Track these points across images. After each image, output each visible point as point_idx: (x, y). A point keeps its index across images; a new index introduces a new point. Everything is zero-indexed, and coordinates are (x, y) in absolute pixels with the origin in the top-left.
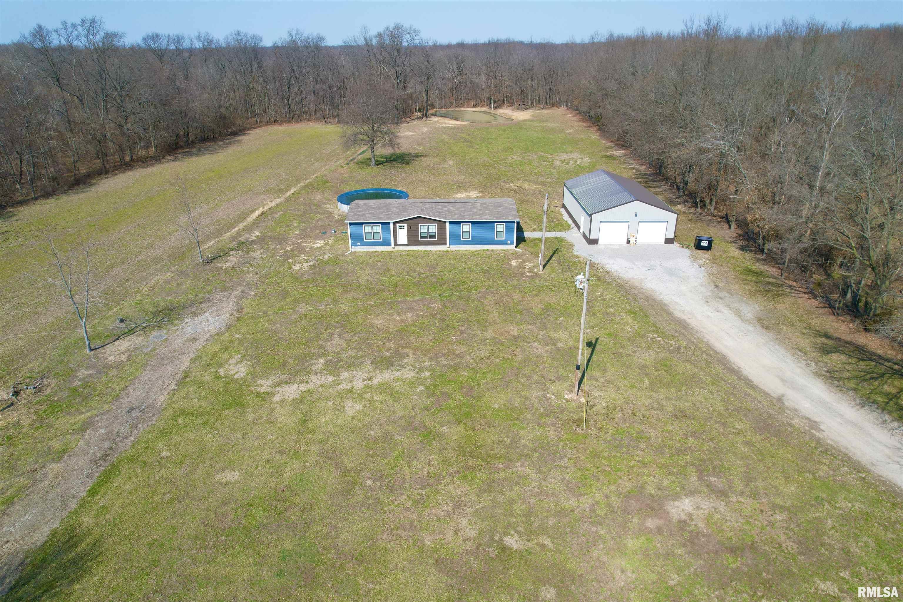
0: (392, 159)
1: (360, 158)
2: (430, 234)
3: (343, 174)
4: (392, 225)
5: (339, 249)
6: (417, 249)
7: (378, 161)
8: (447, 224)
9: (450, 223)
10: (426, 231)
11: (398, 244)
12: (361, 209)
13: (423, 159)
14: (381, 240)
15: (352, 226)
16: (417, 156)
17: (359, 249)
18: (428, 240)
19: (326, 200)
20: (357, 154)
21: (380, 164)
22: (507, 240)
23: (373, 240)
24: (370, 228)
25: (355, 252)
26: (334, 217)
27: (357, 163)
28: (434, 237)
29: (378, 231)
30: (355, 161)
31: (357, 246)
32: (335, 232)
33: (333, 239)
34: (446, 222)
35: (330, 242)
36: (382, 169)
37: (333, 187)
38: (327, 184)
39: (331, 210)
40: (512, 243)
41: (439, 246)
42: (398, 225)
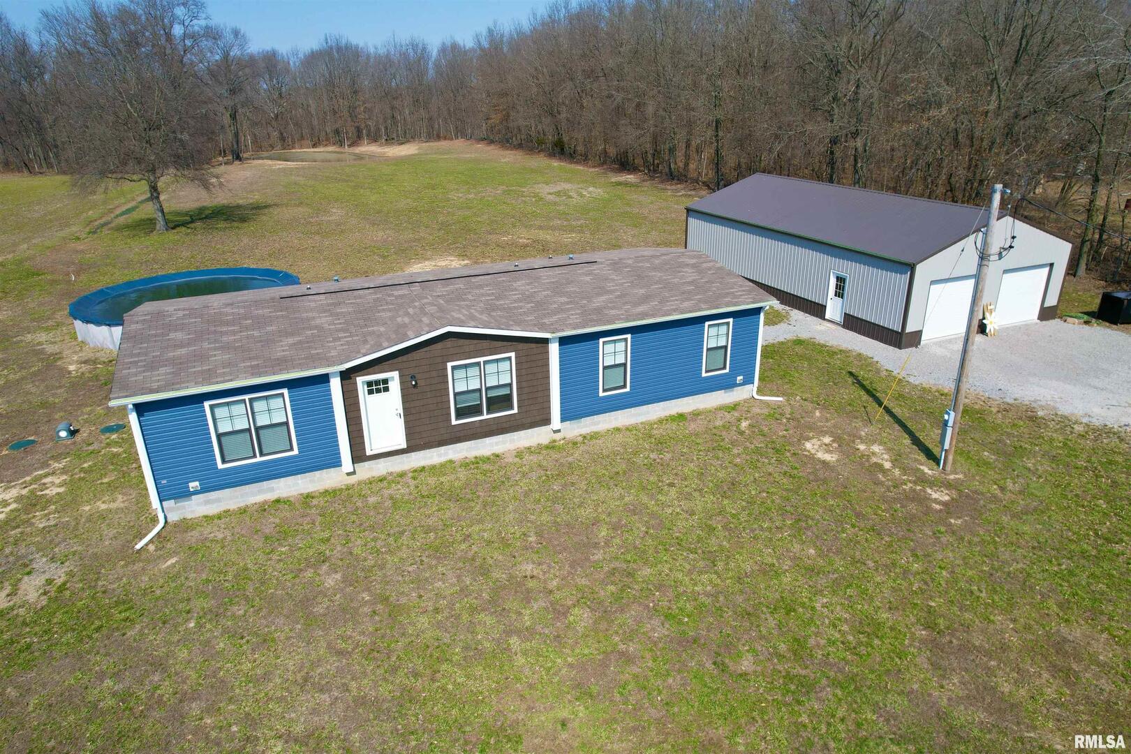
0: (204, 216)
1: (122, 220)
2: (492, 394)
3: (82, 251)
4: (335, 384)
5: (103, 516)
6: (443, 459)
7: (172, 222)
8: (554, 349)
9: (563, 341)
10: (474, 384)
11: (369, 453)
12: (179, 336)
13: (275, 211)
14: (296, 452)
15: (149, 416)
16: (258, 208)
17: (199, 506)
18: (485, 416)
19: (33, 320)
20: (112, 215)
21: (178, 226)
22: (735, 371)
23: (259, 459)
24: (239, 409)
25: (185, 526)
26: (64, 372)
27: (119, 229)
28: (505, 401)
29: (279, 418)
30: (112, 225)
31: (187, 494)
32: (73, 433)
33: (64, 471)
34: (545, 341)
35: (54, 486)
36: (187, 234)
37: (53, 282)
38: (36, 278)
39: (50, 349)
40: (749, 380)
41: (522, 433)
42: (361, 381)
